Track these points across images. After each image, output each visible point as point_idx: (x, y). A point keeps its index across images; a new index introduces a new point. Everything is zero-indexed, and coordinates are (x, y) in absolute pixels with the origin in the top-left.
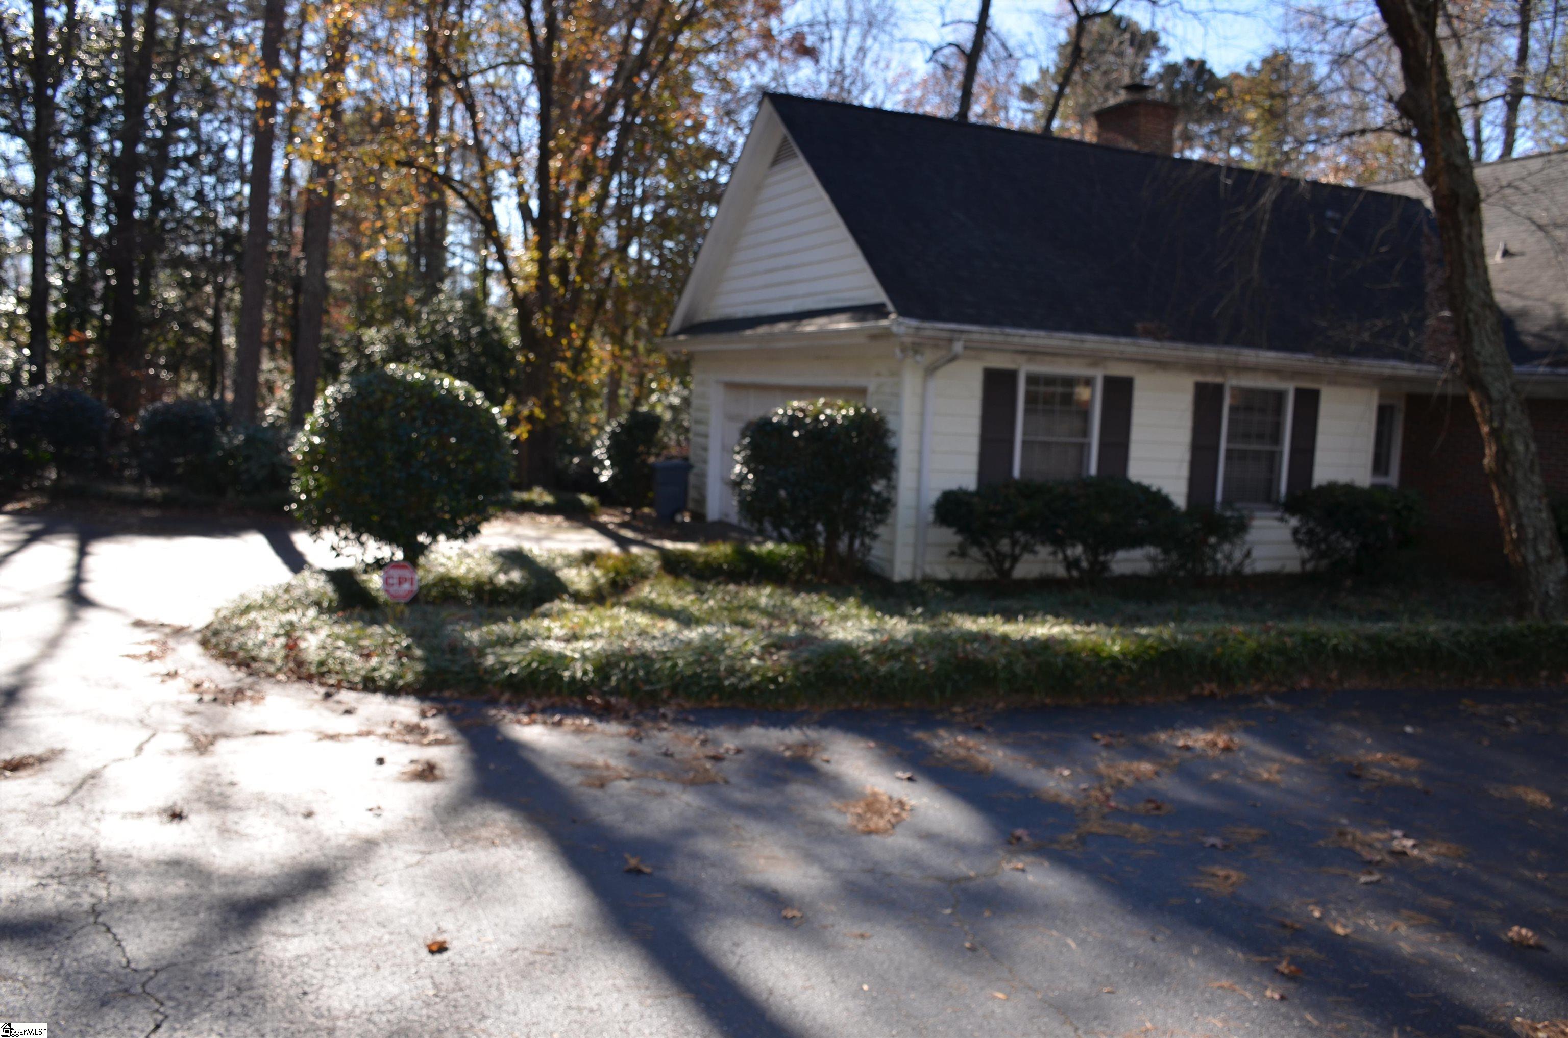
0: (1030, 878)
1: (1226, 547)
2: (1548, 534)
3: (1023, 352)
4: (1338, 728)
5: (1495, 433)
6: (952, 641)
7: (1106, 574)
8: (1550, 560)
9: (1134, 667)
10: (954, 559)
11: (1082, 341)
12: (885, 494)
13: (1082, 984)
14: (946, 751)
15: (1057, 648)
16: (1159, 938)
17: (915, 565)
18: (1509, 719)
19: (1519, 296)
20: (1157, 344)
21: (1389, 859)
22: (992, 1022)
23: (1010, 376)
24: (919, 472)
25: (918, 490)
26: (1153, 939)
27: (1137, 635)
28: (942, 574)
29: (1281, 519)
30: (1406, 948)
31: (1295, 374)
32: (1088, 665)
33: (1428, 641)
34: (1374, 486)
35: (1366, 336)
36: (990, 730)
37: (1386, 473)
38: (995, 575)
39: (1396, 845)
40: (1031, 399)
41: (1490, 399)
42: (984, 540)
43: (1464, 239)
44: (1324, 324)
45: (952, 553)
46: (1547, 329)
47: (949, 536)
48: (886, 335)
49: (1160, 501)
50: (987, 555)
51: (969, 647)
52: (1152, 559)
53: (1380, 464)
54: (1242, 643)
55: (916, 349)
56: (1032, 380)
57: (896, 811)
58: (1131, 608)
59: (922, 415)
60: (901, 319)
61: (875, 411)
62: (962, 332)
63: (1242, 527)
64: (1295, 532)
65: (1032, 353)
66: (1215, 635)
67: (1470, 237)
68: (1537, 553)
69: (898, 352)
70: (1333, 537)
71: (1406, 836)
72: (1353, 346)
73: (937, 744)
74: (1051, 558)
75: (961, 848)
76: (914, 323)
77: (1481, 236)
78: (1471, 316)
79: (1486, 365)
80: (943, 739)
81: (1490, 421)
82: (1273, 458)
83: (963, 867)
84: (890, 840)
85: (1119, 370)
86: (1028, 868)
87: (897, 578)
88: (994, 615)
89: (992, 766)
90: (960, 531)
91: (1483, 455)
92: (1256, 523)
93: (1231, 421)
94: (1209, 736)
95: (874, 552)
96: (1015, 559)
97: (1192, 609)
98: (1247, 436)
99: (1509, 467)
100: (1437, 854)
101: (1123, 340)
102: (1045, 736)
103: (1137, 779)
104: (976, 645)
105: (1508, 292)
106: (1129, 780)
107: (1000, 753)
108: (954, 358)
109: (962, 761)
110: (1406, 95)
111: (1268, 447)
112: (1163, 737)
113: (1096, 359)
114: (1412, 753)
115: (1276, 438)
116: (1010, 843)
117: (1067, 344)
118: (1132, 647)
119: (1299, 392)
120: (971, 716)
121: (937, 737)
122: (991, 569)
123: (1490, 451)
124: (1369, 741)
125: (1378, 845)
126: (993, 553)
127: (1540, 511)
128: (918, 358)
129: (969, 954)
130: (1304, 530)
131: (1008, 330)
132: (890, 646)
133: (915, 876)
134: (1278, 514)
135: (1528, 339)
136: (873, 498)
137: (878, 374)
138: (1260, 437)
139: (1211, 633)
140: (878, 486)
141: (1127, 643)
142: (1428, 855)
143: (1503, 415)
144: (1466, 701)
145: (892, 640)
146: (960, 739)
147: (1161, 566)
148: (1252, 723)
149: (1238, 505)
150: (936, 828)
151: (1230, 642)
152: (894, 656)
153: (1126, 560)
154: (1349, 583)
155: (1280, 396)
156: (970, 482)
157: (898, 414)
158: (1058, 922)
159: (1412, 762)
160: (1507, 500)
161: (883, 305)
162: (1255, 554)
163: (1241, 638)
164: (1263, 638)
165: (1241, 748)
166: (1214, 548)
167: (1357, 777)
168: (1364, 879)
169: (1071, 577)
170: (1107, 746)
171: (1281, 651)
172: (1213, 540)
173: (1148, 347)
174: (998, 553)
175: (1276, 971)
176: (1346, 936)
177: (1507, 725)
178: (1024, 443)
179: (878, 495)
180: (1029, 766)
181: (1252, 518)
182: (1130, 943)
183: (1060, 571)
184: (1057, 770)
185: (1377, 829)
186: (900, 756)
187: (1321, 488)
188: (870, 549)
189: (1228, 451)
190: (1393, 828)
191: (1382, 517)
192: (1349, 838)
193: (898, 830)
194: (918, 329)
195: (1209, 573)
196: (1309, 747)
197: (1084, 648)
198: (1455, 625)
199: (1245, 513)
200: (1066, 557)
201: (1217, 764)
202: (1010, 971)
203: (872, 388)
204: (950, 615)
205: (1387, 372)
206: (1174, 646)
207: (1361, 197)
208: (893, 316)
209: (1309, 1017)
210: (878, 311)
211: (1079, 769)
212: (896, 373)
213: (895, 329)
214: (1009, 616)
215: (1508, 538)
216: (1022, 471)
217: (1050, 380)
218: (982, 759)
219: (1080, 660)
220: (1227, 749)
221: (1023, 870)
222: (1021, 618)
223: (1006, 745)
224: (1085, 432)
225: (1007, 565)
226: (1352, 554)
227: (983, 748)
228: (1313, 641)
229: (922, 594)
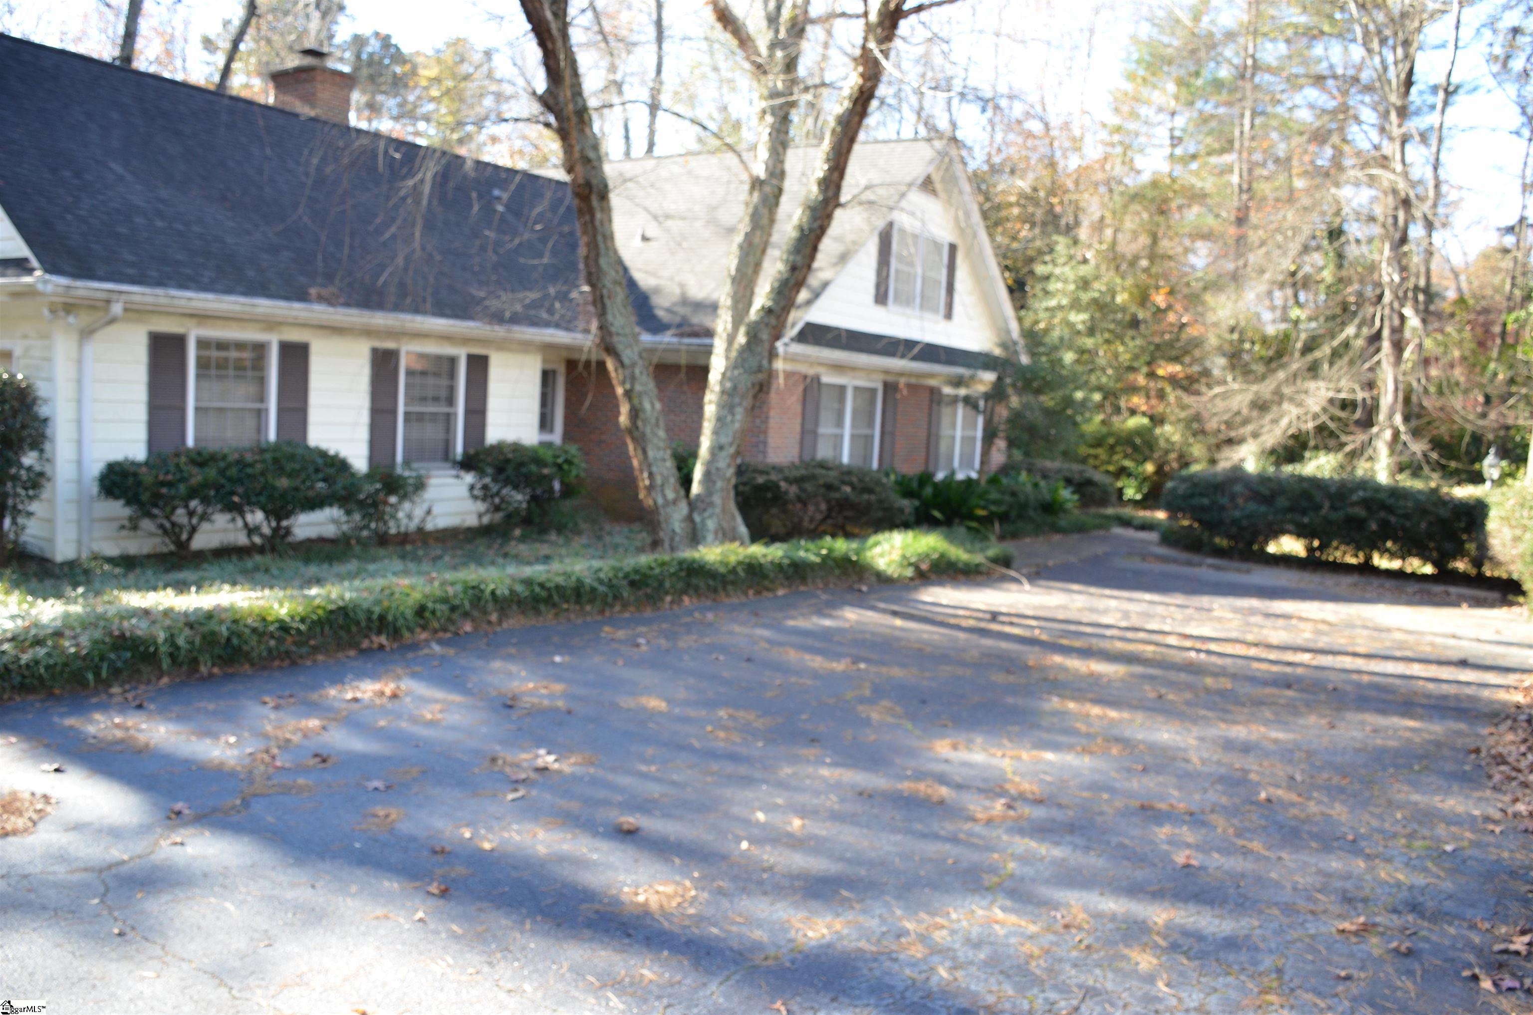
0: (190, 850)
1: (407, 505)
2: (672, 480)
3: (192, 316)
4: (497, 664)
5: (628, 394)
6: (106, 620)
7: (290, 539)
8: (675, 502)
9: (303, 627)
10: (125, 533)
11: (254, 305)
12: (38, 468)
13: (240, 943)
14: (100, 735)
15: (223, 616)
16: (319, 884)
17: (79, 542)
18: (642, 641)
19: (654, 274)
20: (331, 310)
21: (533, 775)
22: (140, 1003)
23: (177, 342)
24: (79, 442)
25: (79, 463)
26: (313, 887)
27: (305, 596)
28: (112, 550)
29: (457, 477)
30: (542, 850)
31: (465, 341)
32: (254, 630)
33: (574, 579)
34: (542, 444)
35: (518, 308)
36: (152, 707)
37: (551, 431)
38: (172, 547)
39: (540, 763)
40: (203, 364)
41: (622, 365)
42: (156, 511)
43: (597, 223)
44: (482, 294)
45: (123, 527)
46: (675, 304)
47: (118, 509)
48: (30, 293)
49: (340, 465)
50: (162, 526)
51: (126, 624)
52: (334, 521)
53: (545, 423)
54: (408, 595)
55: (69, 308)
56: (202, 344)
57: (39, 806)
58: (313, 570)
59: (79, 382)
60: (48, 276)
61: (20, 376)
62: (121, 292)
63: (420, 485)
64: (472, 488)
65: (202, 317)
66: (382, 590)
67: (602, 224)
68: (664, 496)
69: (46, 312)
70: (504, 491)
71: (549, 753)
72: (507, 315)
73: (91, 729)
74: (231, 526)
75: (115, 833)
76: (63, 281)
77: (610, 221)
78: (605, 292)
79: (618, 334)
80: (98, 722)
81: (623, 383)
82: (449, 419)
83: (117, 853)
84: (29, 839)
85: (294, 336)
86: (186, 841)
87: (59, 558)
88: (165, 587)
89: (153, 742)
90: (128, 503)
91: (618, 413)
92: (433, 481)
93: (407, 386)
94: (377, 686)
95: (28, 531)
96: (193, 530)
97: (372, 567)
98: (423, 399)
99: (640, 423)
100: (575, 764)
101: (297, 305)
102: (211, 706)
103: (305, 736)
104: (134, 621)
105: (646, 272)
106: (296, 738)
107: (162, 729)
108: (113, 321)
109: (122, 741)
110: (548, 91)
111: (445, 409)
112: (332, 692)
113: (271, 324)
114: (559, 679)
115: (451, 400)
116: (169, 818)
117: (237, 308)
118: (300, 609)
119: (471, 359)
120: (130, 696)
121: (91, 721)
122: (167, 540)
123: (624, 409)
124: (523, 673)
125: (525, 764)
126: (168, 525)
127: (664, 460)
128: (71, 319)
129: (119, 939)
130: (479, 486)
131: (173, 292)
132: (33, 632)
133: (60, 871)
134: (454, 472)
135: (660, 313)
136: (23, 472)
137: (25, 337)
138: (436, 399)
139: (378, 589)
140: (29, 459)
141: (293, 606)
142: (567, 766)
143: (633, 378)
144: (607, 629)
145: (36, 625)
146: (117, 720)
147: (345, 527)
148: (418, 669)
149: (415, 465)
150: (86, 816)
151: (397, 596)
152: (38, 642)
153: (309, 524)
154: (517, 532)
155: (453, 361)
156: (138, 451)
157: (50, 380)
158: (216, 889)
159: (558, 687)
160: (640, 452)
161: (26, 260)
162: (436, 510)
163: (408, 591)
164: (427, 590)
165: (408, 693)
166: (395, 507)
167: (510, 707)
168: (511, 796)
169: (254, 545)
170: (277, 708)
171: (445, 600)
172: (393, 499)
173: (320, 312)
174: (174, 524)
175: (428, 893)
176: (492, 850)
177: (638, 645)
178: (197, 409)
179: (29, 469)
180: (193, 738)
181: (429, 477)
182: (290, 895)
183: (242, 539)
184: (223, 739)
185: (524, 750)
186: (47, 746)
187: (492, 447)
188: (23, 528)
189: (407, 414)
190: (539, 747)
191: (546, 471)
192: (500, 762)
193: (41, 826)
194: (68, 287)
195: (393, 531)
196: (470, 685)
197: (250, 614)
198: (596, 564)
199: (423, 472)
200: (246, 525)
201: (383, 711)
202: (163, 947)
203: (18, 351)
204: (116, 592)
205: (548, 339)
206: (341, 604)
207: (518, 178)
208: (38, 273)
209: (455, 927)
210: (20, 265)
211: (246, 734)
212: (45, 336)
213: (40, 287)
214: (181, 587)
215: (641, 485)
216: (197, 439)
217: (222, 345)
218: (142, 738)
219: (246, 626)
220: (394, 696)
221: (182, 844)
222: (193, 589)
223: (170, 719)
224: (262, 397)
225: (184, 536)
226: (524, 505)
227: (144, 726)
228: (473, 588)
229: (86, 572)
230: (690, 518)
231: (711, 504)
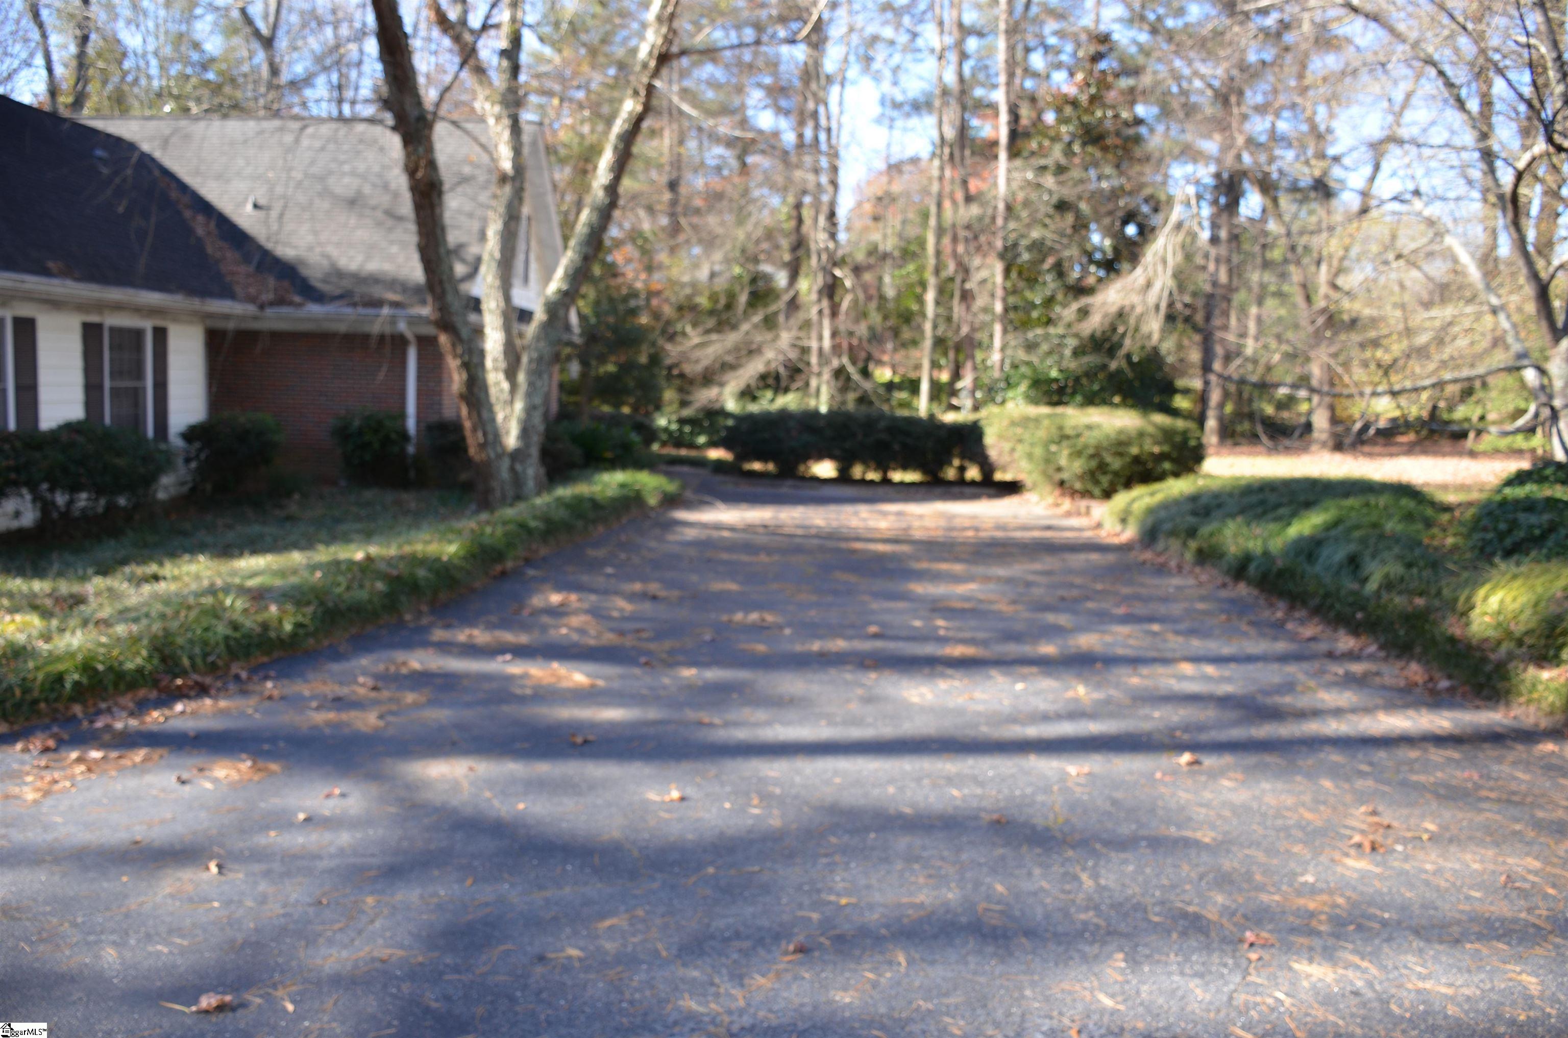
5: (466, 366)
31: (150, 313)
85: (24, 311)
93: (112, 360)
98: (123, 374)
99: (476, 390)
111: (135, 383)
113: (7, 300)
115: (140, 374)
119: (154, 330)
123: (460, 379)
143: (470, 352)
155: (139, 334)
189: (111, 389)
224: (2, 376)
230: (512, 469)
231: (529, 456)
